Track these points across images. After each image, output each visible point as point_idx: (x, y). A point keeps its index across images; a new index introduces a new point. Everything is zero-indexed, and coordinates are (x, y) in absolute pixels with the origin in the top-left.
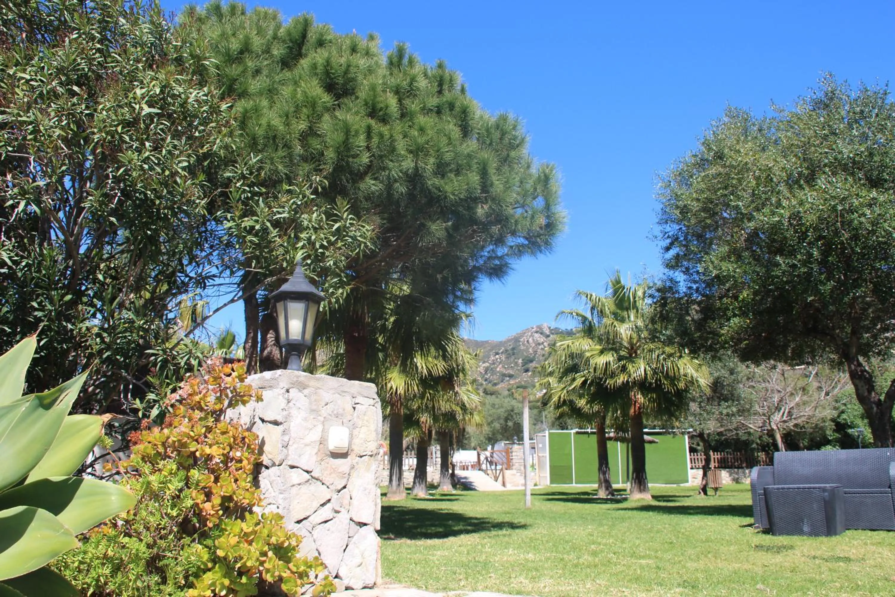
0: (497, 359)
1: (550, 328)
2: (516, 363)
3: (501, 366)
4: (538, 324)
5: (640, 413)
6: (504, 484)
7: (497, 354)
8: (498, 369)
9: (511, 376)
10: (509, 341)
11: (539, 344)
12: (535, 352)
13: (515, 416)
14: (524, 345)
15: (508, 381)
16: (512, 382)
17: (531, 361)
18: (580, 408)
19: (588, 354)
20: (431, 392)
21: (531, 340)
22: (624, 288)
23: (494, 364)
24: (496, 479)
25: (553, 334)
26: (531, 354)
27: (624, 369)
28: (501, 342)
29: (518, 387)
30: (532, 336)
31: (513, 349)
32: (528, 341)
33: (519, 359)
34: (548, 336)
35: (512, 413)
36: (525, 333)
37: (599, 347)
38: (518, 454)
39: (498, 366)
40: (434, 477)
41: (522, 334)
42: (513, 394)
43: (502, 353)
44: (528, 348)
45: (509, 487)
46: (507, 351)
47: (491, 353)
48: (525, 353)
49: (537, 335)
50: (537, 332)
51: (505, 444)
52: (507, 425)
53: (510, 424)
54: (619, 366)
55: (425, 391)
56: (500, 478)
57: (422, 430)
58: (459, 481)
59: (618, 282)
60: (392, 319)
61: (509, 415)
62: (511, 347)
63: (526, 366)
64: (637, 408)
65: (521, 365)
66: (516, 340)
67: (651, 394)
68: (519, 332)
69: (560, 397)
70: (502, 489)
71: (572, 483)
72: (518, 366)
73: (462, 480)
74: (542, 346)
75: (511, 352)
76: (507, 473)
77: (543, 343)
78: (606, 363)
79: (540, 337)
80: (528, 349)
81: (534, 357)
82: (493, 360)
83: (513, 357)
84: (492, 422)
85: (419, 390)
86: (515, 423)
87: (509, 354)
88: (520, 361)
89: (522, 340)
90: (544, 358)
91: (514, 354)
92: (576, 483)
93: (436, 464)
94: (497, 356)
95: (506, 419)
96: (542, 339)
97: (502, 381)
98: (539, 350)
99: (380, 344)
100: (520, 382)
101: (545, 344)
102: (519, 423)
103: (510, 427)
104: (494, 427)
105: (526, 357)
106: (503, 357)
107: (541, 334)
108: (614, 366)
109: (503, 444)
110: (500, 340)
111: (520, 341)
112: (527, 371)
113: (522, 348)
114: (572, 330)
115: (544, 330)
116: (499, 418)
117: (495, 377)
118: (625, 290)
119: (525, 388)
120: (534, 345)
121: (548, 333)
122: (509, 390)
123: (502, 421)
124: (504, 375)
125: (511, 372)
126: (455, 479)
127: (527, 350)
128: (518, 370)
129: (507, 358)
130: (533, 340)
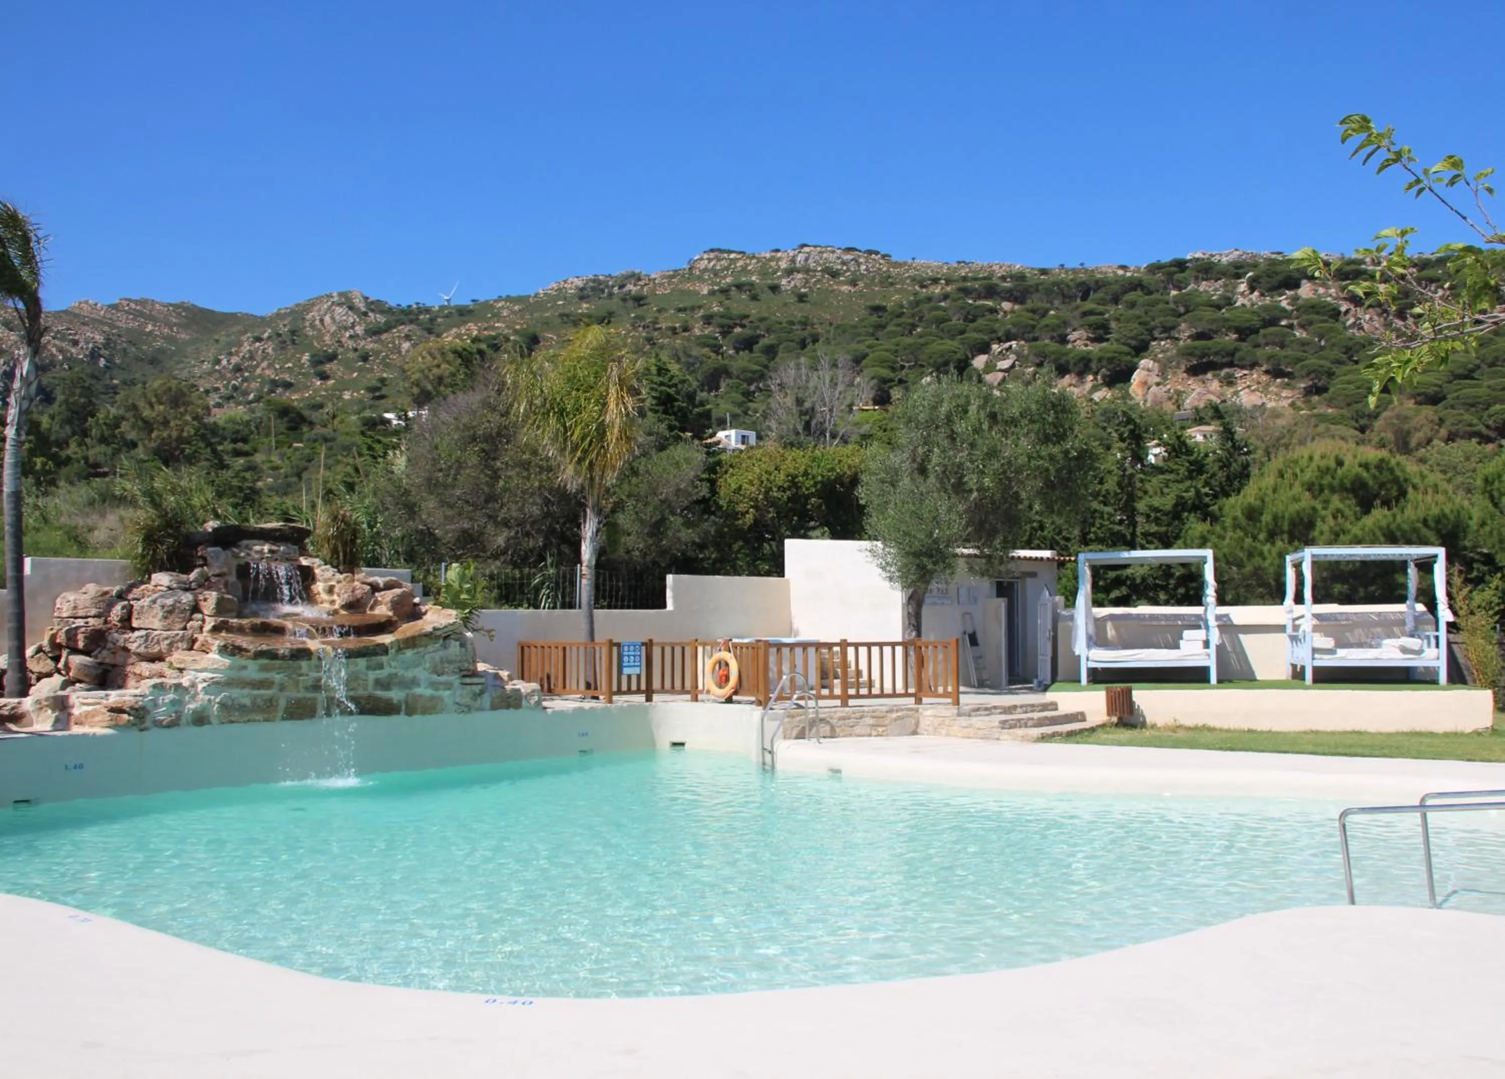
14: (313, 326)
23: (252, 358)
25: (372, 311)
26: (329, 346)
32: (322, 321)
36: (313, 305)
41: (309, 306)
43: (269, 338)
47: (244, 338)
49: (339, 310)
50: (340, 305)
68: (301, 301)
75: (287, 338)
80: (323, 335)
121: (363, 309)
125: (287, 377)
127: (320, 338)
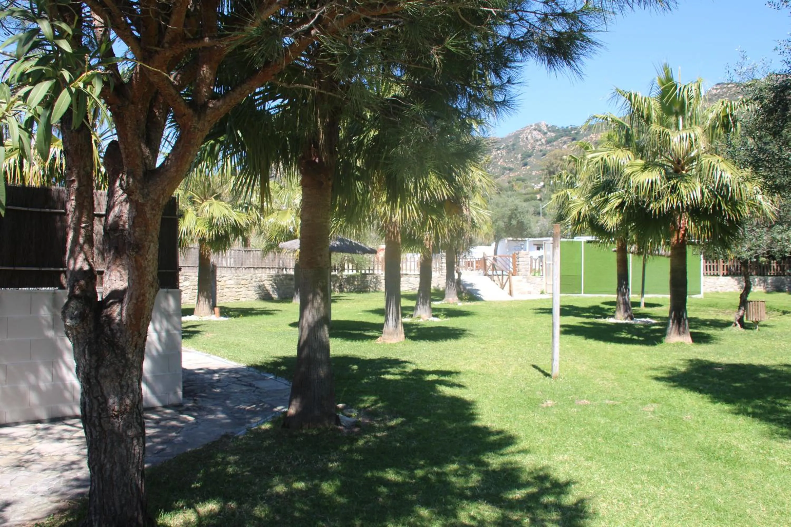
0: (498, 154)
1: (547, 126)
2: (516, 157)
3: (501, 160)
4: (536, 122)
5: (684, 241)
6: (510, 293)
7: (499, 149)
8: (499, 163)
9: (511, 170)
10: (509, 137)
11: (537, 141)
12: (534, 148)
13: (518, 215)
15: (509, 174)
16: (512, 175)
17: (530, 156)
18: (602, 225)
19: (628, 171)
20: (434, 217)
21: (529, 137)
22: (676, 88)
24: (503, 287)
27: (674, 189)
28: (503, 138)
29: (517, 180)
30: (530, 133)
31: (513, 145)
33: (518, 154)
34: (545, 133)
35: (515, 212)
37: (640, 162)
38: (524, 259)
39: (499, 160)
40: (440, 282)
42: (513, 186)
44: (526, 145)
45: (517, 296)
46: (507, 146)
48: (524, 149)
51: (508, 241)
52: (511, 224)
53: (514, 222)
54: (668, 187)
55: (427, 216)
56: (507, 285)
57: (425, 247)
58: (465, 289)
59: (669, 79)
60: (373, 133)
61: (512, 213)
62: (511, 143)
63: (525, 161)
64: (680, 236)
65: (520, 159)
66: (516, 136)
67: (704, 221)
69: (579, 213)
70: (509, 298)
71: (581, 293)
72: (517, 160)
73: (468, 288)
74: (540, 143)
76: (513, 278)
77: (540, 140)
78: (652, 182)
79: (538, 134)
81: (532, 152)
82: (495, 155)
83: (513, 152)
84: (496, 220)
85: (419, 216)
86: (518, 222)
87: (510, 149)
88: (520, 156)
89: (521, 136)
90: (541, 153)
91: (514, 150)
92: (584, 293)
93: (441, 270)
94: (499, 152)
95: (510, 218)
96: (539, 136)
97: (503, 174)
98: (537, 146)
99: (358, 169)
100: (519, 175)
101: (542, 140)
102: (522, 222)
103: (514, 226)
104: (499, 225)
105: (525, 152)
106: (504, 153)
107: (539, 131)
108: (661, 186)
109: (506, 241)
110: (502, 137)
111: (519, 138)
112: (525, 165)
113: (522, 144)
114: (567, 127)
115: (542, 127)
116: (503, 217)
117: (496, 170)
118: (677, 91)
119: (523, 180)
120: (532, 141)
122: (509, 182)
123: (506, 220)
124: (505, 169)
126: (461, 287)
128: (518, 164)
129: (508, 153)
130: (532, 137)
